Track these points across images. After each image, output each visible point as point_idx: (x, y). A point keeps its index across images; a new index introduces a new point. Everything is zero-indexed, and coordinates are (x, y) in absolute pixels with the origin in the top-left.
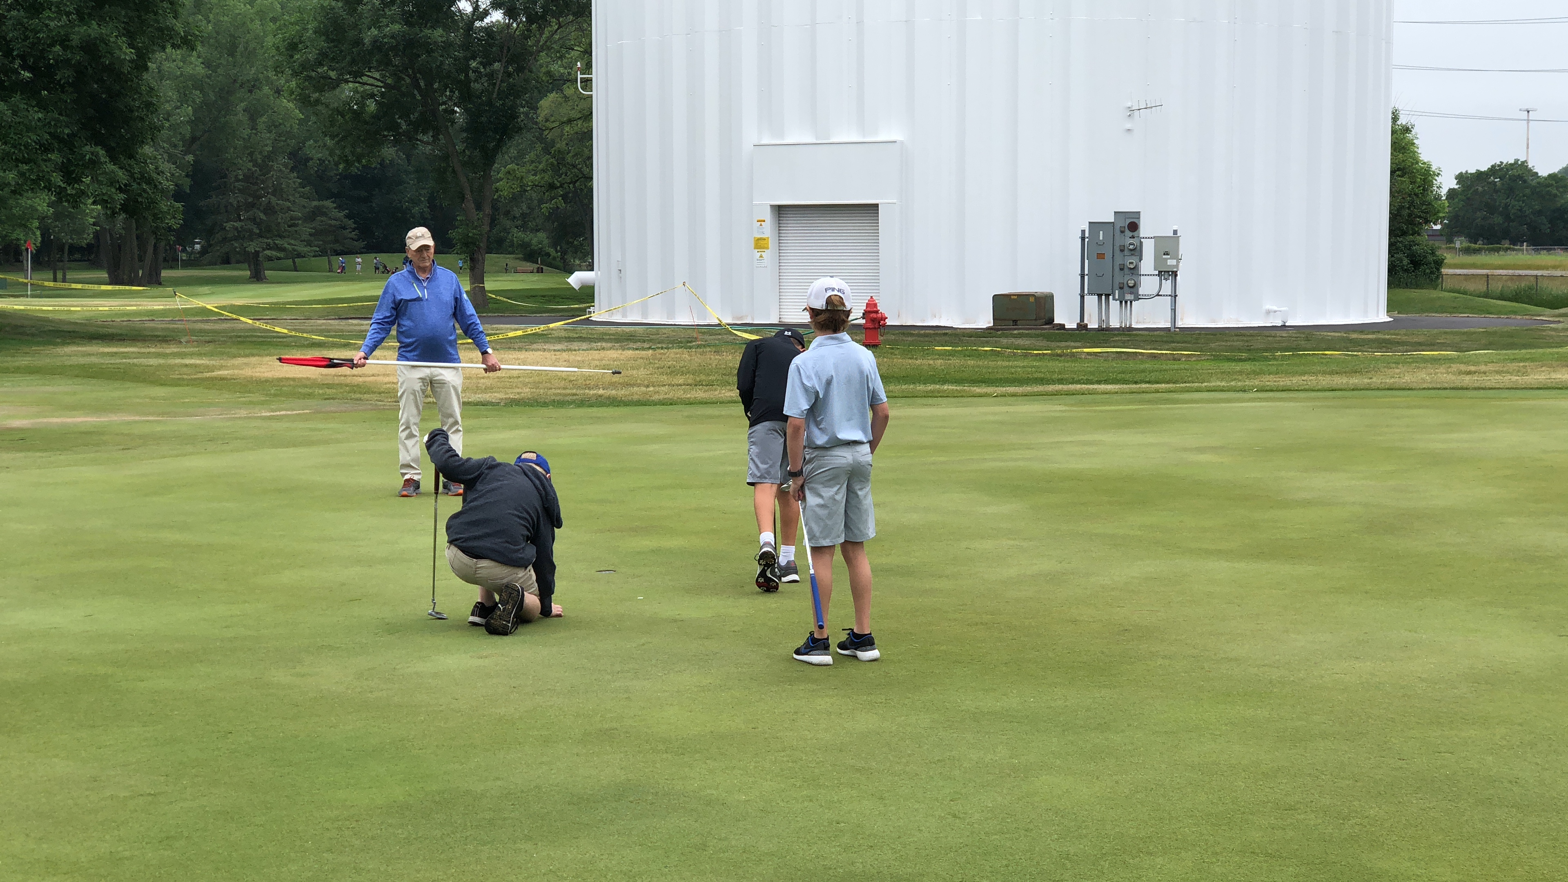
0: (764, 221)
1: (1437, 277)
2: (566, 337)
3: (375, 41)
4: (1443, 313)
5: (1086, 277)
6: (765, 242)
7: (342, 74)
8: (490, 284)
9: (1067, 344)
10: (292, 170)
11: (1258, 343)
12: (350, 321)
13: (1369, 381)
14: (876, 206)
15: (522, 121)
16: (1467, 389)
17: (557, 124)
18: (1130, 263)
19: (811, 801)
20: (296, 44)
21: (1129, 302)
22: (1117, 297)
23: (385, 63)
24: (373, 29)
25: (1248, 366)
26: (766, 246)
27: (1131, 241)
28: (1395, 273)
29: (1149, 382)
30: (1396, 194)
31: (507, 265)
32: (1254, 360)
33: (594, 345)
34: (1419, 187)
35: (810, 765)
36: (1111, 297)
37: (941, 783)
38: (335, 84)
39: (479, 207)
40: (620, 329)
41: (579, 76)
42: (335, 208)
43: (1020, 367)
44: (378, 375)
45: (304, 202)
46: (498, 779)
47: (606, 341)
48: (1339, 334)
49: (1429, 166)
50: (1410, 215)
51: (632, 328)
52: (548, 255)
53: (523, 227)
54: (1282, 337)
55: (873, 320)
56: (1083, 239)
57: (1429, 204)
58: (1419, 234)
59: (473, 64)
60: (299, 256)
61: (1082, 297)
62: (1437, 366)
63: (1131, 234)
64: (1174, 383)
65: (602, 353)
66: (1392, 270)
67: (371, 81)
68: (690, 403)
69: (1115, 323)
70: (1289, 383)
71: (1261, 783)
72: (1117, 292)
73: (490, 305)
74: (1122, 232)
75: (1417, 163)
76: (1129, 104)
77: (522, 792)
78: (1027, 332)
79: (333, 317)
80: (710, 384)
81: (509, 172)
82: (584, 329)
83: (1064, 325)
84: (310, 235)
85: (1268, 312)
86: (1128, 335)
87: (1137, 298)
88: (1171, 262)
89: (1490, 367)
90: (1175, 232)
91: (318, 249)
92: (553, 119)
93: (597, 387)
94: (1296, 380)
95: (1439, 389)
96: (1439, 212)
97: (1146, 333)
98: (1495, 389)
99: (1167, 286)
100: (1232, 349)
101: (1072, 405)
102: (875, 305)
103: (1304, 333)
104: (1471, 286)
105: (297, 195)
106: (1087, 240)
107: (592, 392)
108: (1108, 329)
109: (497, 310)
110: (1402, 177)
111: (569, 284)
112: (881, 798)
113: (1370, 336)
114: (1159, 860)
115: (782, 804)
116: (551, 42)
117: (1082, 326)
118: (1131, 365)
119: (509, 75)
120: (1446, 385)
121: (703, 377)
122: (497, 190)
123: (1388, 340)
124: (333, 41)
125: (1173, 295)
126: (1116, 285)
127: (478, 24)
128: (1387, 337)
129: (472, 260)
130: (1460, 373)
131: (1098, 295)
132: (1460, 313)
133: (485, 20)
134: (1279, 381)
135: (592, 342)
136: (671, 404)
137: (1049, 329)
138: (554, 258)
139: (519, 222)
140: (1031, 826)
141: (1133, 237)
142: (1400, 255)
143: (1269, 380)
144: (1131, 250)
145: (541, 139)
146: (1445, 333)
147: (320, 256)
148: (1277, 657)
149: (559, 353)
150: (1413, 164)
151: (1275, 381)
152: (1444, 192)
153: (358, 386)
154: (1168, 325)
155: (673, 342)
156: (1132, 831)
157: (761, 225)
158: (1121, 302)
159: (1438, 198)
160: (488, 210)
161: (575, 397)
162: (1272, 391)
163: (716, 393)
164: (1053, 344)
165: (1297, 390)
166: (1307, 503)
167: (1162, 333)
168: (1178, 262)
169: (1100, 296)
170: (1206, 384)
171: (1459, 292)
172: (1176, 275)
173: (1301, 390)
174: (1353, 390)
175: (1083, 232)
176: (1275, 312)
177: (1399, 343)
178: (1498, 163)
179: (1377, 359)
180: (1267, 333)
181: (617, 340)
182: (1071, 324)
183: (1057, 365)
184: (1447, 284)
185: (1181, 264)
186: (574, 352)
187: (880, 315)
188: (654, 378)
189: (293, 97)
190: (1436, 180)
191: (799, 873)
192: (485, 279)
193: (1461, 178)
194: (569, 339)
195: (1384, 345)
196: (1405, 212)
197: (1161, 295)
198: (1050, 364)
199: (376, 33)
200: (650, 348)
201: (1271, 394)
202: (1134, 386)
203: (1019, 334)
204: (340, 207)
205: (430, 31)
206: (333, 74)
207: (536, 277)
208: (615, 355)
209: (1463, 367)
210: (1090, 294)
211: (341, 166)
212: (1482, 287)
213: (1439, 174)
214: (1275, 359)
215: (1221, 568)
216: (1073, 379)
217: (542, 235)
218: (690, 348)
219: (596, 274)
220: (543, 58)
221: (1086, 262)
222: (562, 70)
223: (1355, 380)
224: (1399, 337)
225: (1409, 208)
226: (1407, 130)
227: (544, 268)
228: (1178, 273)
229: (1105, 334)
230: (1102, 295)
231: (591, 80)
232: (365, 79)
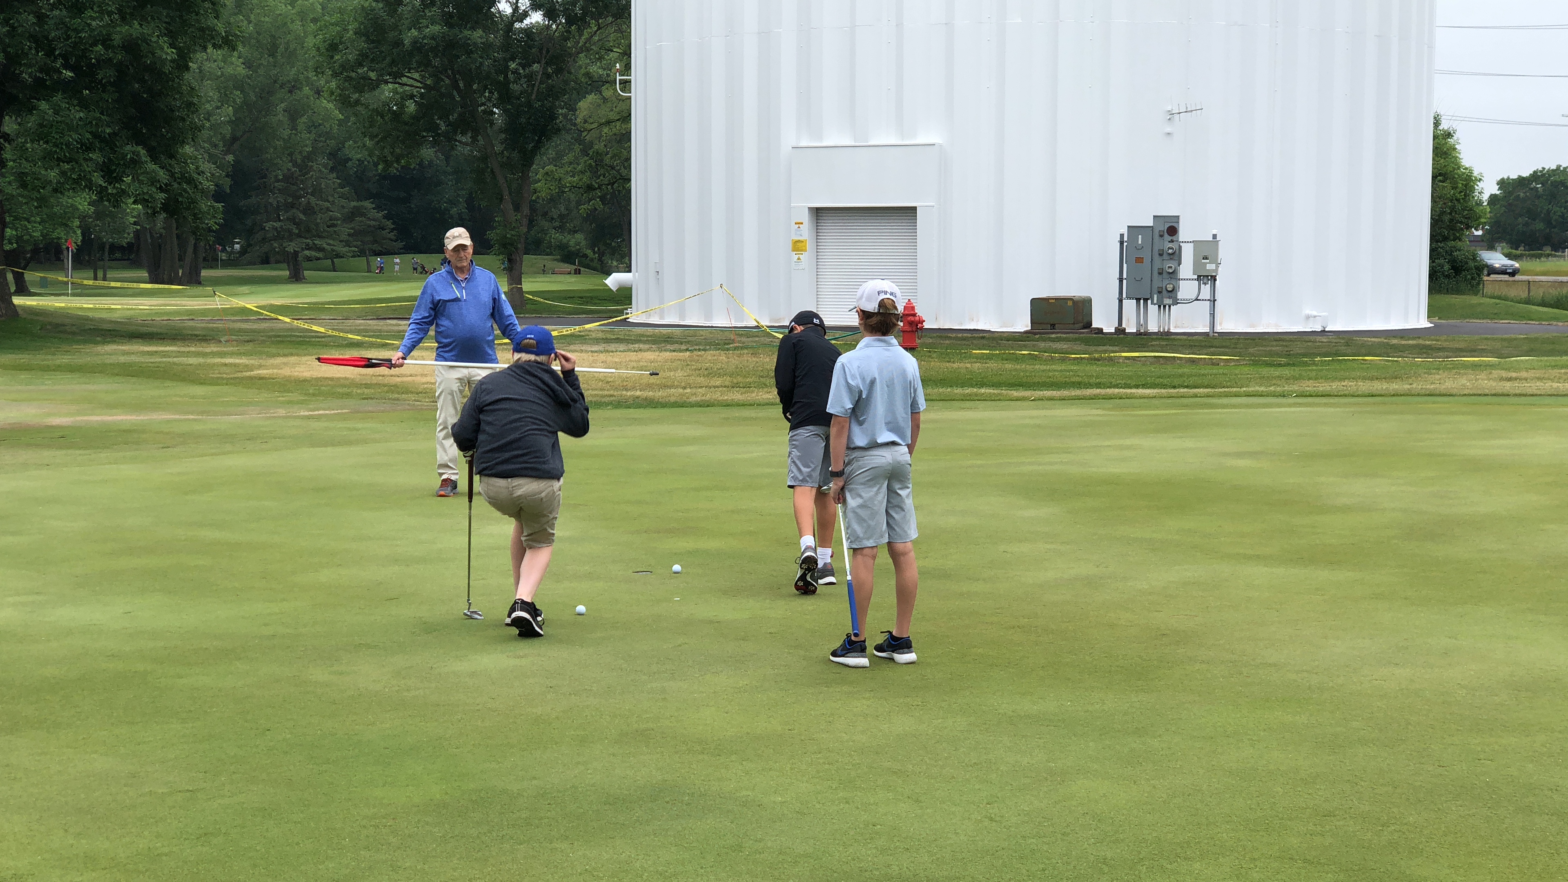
0: (802, 223)
1: (1478, 284)
2: (603, 339)
3: (415, 42)
4: (1483, 319)
5: (1125, 282)
6: (803, 244)
7: (382, 75)
8: (529, 285)
9: (1105, 348)
10: (332, 170)
11: (1298, 348)
12: (388, 321)
13: (1409, 387)
14: (914, 209)
15: (561, 122)
16: (1508, 395)
17: (595, 125)
18: (1169, 267)
19: (847, 802)
20: (336, 44)
21: (1167, 307)
22: (1155, 301)
23: (424, 64)
24: (413, 30)
25: (1286, 372)
26: (804, 248)
27: (1170, 245)
28: (1436, 279)
29: (1187, 387)
30: (1438, 200)
31: (544, 266)
32: (1294, 365)
33: (631, 346)
34: (1461, 192)
35: (846, 767)
36: (1149, 302)
37: (977, 787)
38: (374, 85)
39: (517, 208)
40: (657, 330)
41: (618, 78)
42: (374, 209)
43: (1057, 371)
44: (416, 375)
45: (343, 202)
46: (535, 778)
47: (645, 342)
48: (1379, 340)
49: (1471, 172)
50: (1451, 220)
51: (670, 330)
52: (586, 256)
53: (561, 228)
54: (1322, 342)
55: (911, 323)
56: (1122, 243)
57: (1471, 210)
58: (1460, 240)
59: (513, 66)
60: (338, 256)
61: (1121, 301)
62: (1477, 372)
63: (1170, 238)
64: (1213, 388)
65: (640, 355)
66: (1433, 275)
67: (410, 82)
68: (728, 405)
69: (1153, 327)
70: (1328, 388)
71: (1299, 789)
72: (1155, 296)
73: (528, 306)
74: (1161, 236)
75: (1459, 168)
76: (1169, 108)
77: (559, 791)
78: (1064, 336)
79: (371, 318)
80: (747, 386)
81: (547, 173)
82: (621, 330)
83: (1102, 329)
84: (349, 235)
85: (1308, 317)
86: (1166, 339)
87: (1176, 303)
88: (1211, 267)
89: (1531, 374)
90: (1215, 236)
91: (357, 249)
92: (591, 120)
93: (634, 388)
94: (1335, 386)
95: (1480, 395)
96: (1480, 217)
97: (1185, 337)
98: (1536, 395)
99: (1206, 290)
100: (1271, 354)
101: (1109, 409)
102: (913, 308)
103: (1343, 339)
104: (1512, 293)
105: (336, 196)
106: (1125, 244)
107: (629, 393)
108: (1146, 333)
109: (535, 311)
110: (1443, 182)
111: (607, 285)
112: (917, 801)
113: (1411, 342)
114: (1197, 865)
115: (818, 806)
116: (590, 43)
117: (1120, 331)
118: (1169, 369)
119: (549, 76)
120: (1487, 391)
121: (740, 379)
122: (535, 191)
123: (1430, 346)
124: (373, 42)
125: (1212, 299)
126: (1155, 290)
127: (517, 25)
128: (1428, 343)
129: (510, 260)
130: (1502, 379)
131: (1136, 299)
132: (1502, 319)
133: (524, 21)
134: (1318, 387)
135: (628, 343)
136: (708, 406)
137: (1087, 333)
138: (592, 260)
139: (557, 224)
140: (1068, 830)
141: (1172, 241)
142: (1442, 261)
143: (1308, 386)
144: (1169, 254)
145: (579, 140)
146: (1486, 339)
147: (359, 256)
148: (1317, 663)
149: (596, 354)
150: (1454, 169)
151: (1315, 387)
152: (1485, 197)
153: (396, 386)
154: (1207, 330)
155: (710, 344)
156: (1170, 836)
157: (799, 227)
158: (1159, 307)
159: (1479, 203)
160: (526, 211)
161: (612, 399)
162: (1311, 396)
163: (754, 395)
164: (1093, 348)
165: (1336, 396)
166: (1346, 509)
167: (1201, 338)
168: (1217, 267)
169: (1138, 300)
170: (1245, 389)
171: (1499, 298)
172: (1215, 280)
173: (1341, 396)
174: (1394, 395)
175: (1122, 236)
176: (1315, 317)
177: (1439, 349)
178: (1540, 169)
179: (1418, 365)
180: (1306, 338)
181: (654, 342)
182: (1109, 328)
183: (1094, 369)
184: (1488, 289)
185: (1220, 269)
186: (611, 354)
187: (917, 318)
188: (691, 380)
189: (333, 97)
190: (1478, 186)
191: (835, 875)
192: (523, 280)
193: (1502, 183)
194: (607, 341)
195: (1425, 350)
196: (1446, 218)
197: (1200, 300)
198: (1088, 368)
199: (416, 33)
200: (687, 350)
201: (1310, 400)
202: (1172, 391)
203: (1057, 338)
204: (378, 208)
205: (469, 32)
206: (373, 75)
207: (573, 279)
208: (652, 356)
209: (1504, 374)
210: (1128, 298)
211: (380, 167)
212: (1524, 295)
213: (1480, 179)
214: (1314, 364)
215: (1259, 573)
216: (1111, 383)
217: (579, 236)
218: (728, 350)
219: (634, 275)
220: (582, 59)
221: (1125, 266)
222: (601, 72)
223: (1395, 386)
224: (1440, 343)
225: (1450, 214)
226: (1448, 135)
227: (582, 269)
228: (1217, 278)
229: (1142, 339)
230: (1140, 299)
231: (630, 82)
232: (404, 80)
